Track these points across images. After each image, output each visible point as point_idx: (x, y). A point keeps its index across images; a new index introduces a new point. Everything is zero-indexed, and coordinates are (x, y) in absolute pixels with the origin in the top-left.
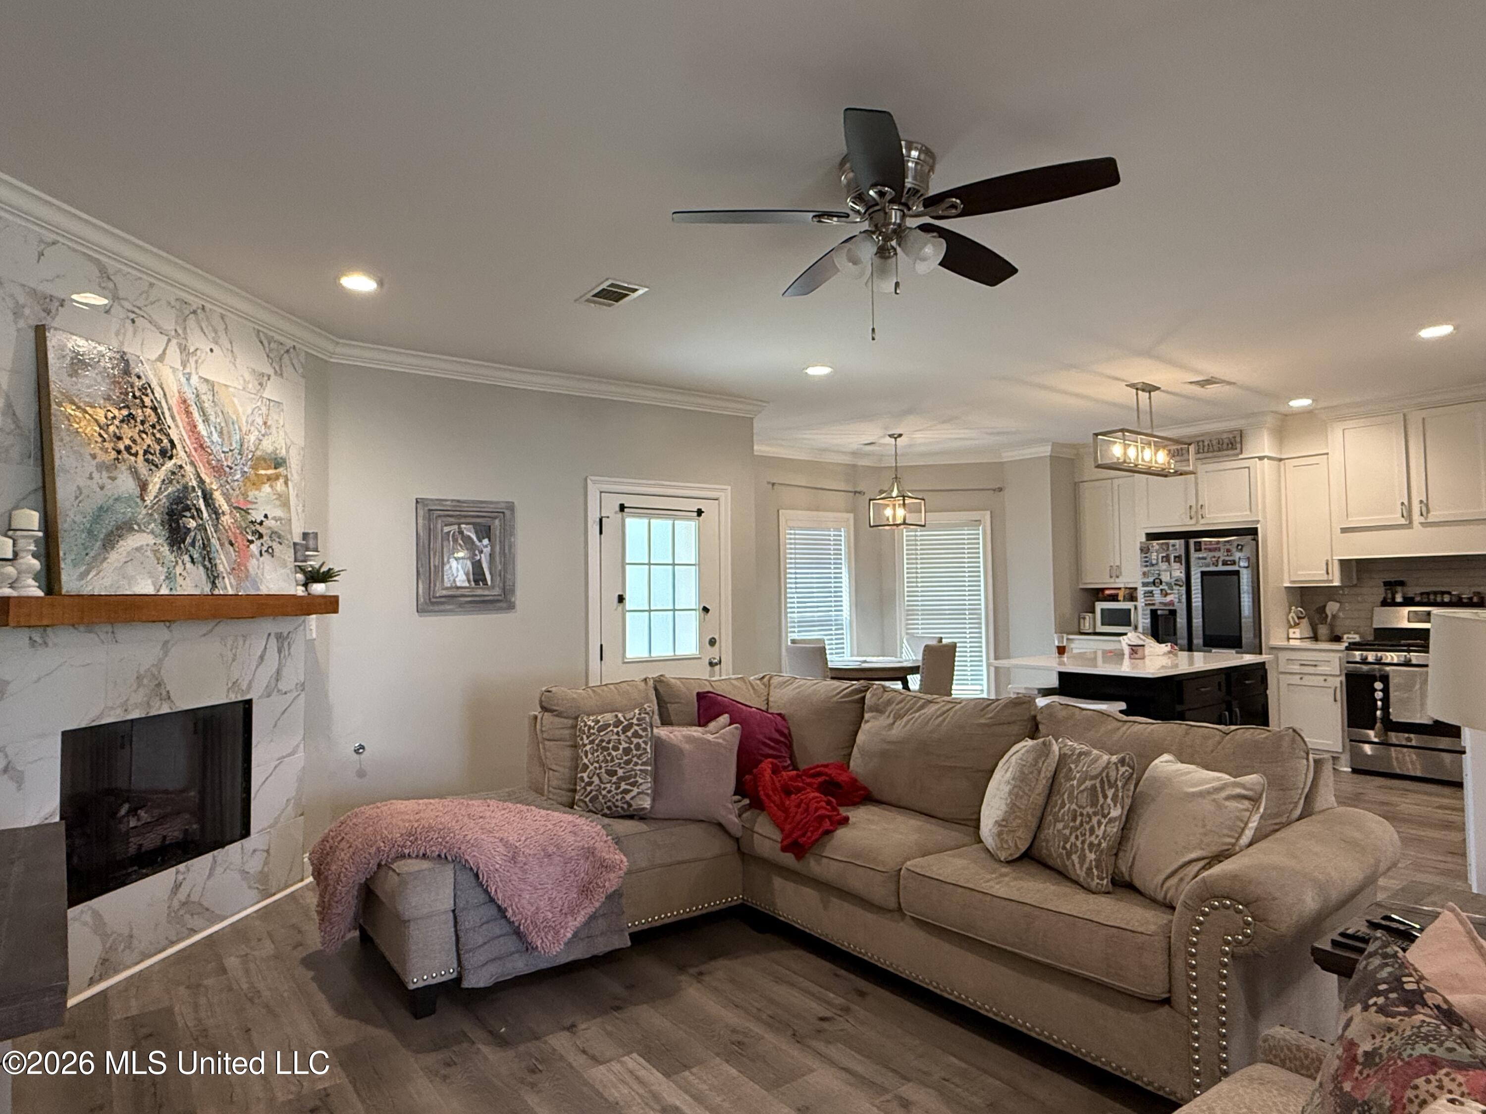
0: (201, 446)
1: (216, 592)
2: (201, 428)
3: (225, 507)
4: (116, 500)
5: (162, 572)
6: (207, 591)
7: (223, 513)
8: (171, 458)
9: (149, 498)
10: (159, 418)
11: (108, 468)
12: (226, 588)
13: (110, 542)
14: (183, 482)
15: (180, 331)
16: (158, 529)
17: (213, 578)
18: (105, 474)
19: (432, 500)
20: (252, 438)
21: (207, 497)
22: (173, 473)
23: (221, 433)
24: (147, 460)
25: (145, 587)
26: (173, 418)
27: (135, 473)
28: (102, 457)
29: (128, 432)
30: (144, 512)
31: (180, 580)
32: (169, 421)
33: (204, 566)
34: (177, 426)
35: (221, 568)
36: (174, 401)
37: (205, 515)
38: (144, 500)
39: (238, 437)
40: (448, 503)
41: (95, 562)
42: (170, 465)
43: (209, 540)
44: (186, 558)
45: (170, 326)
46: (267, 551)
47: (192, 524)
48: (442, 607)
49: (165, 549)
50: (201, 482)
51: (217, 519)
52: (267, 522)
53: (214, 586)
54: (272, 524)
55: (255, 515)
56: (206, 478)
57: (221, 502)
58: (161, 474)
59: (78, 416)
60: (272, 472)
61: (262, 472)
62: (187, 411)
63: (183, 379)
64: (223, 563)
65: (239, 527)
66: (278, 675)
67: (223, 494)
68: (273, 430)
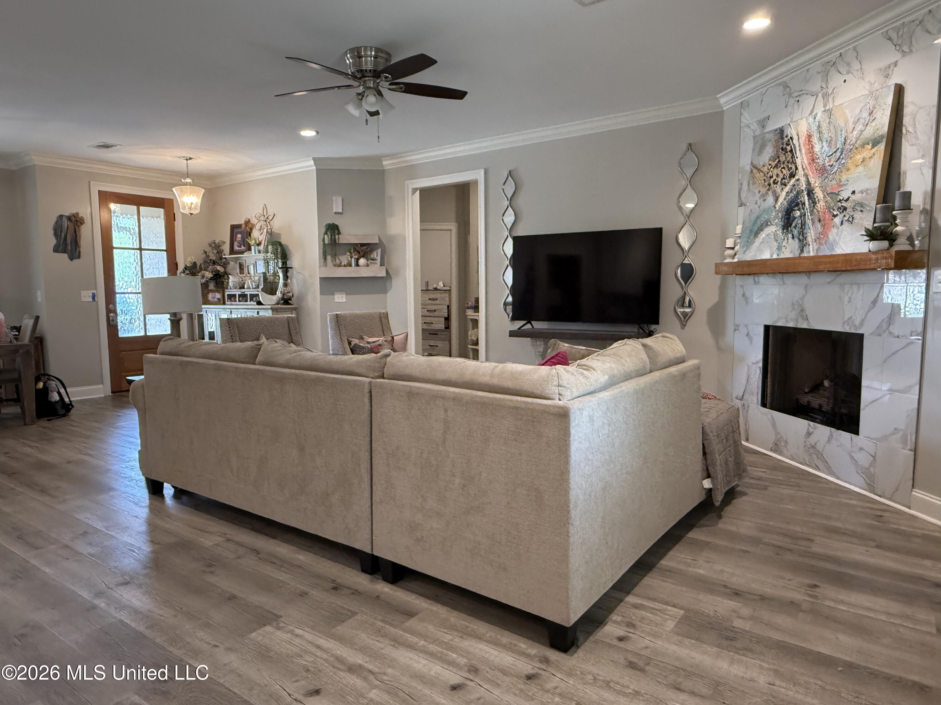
0: (814, 160)
2: (817, 148)
3: (821, 196)
4: (764, 211)
5: (776, 246)
6: (797, 254)
7: (819, 200)
8: (794, 176)
9: (778, 206)
10: (793, 155)
12: (809, 252)
13: (757, 233)
14: (798, 188)
16: (779, 222)
17: (803, 245)
18: (762, 200)
21: (810, 193)
22: (794, 185)
23: (830, 144)
24: (782, 184)
26: (800, 150)
27: (774, 193)
28: (762, 191)
29: (775, 172)
30: (774, 214)
31: (783, 250)
32: (798, 153)
33: (800, 240)
34: (802, 155)
35: (809, 239)
36: (803, 140)
37: (807, 205)
38: (775, 207)
39: (843, 139)
41: (750, 244)
42: (793, 180)
43: (805, 222)
44: (790, 236)
45: (818, 87)
46: (848, 220)
47: (798, 213)
49: (780, 233)
50: (809, 184)
51: (814, 206)
52: (853, 197)
53: (802, 251)
54: (857, 197)
55: (845, 194)
56: (812, 181)
57: (819, 193)
58: (787, 189)
59: (757, 174)
60: (868, 152)
61: (858, 157)
62: (810, 141)
63: (811, 120)
64: (811, 235)
65: (828, 206)
66: (890, 320)
67: (821, 187)
68: (878, 114)
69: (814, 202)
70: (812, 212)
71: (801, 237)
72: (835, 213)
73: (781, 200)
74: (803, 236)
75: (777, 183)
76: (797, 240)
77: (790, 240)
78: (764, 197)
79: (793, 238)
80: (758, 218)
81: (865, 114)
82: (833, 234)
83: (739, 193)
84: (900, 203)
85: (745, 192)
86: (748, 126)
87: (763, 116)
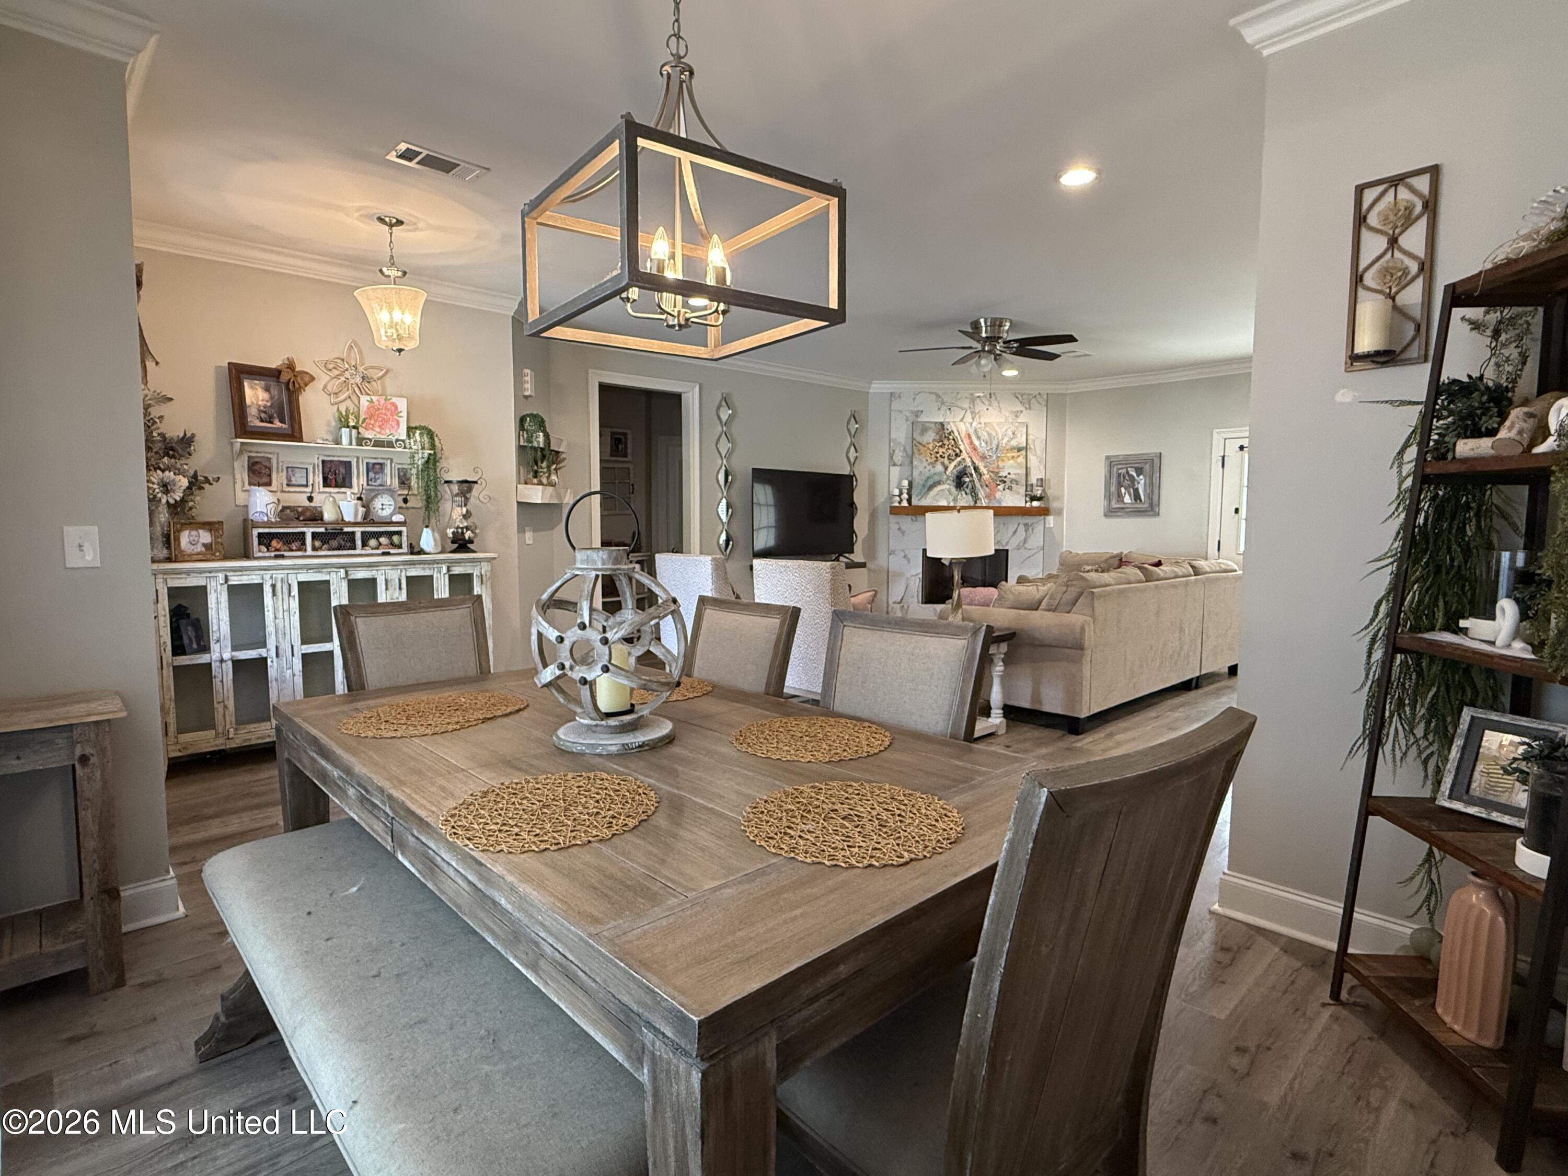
0: (975, 449)
1: (977, 505)
2: (976, 443)
3: (985, 472)
4: (935, 474)
5: (951, 498)
6: (972, 504)
7: (984, 474)
8: (960, 456)
9: (948, 473)
10: (956, 442)
12: (982, 503)
13: (931, 488)
14: (965, 464)
15: (971, 406)
16: (951, 483)
17: (976, 499)
18: (931, 466)
19: (1112, 456)
20: (1004, 441)
21: (976, 469)
22: (960, 462)
23: (986, 443)
24: (949, 459)
25: (944, 503)
26: (962, 441)
27: (943, 464)
28: (930, 460)
29: (941, 450)
30: (946, 477)
31: (959, 499)
32: (960, 442)
33: (972, 496)
34: (964, 444)
35: (980, 496)
36: (963, 435)
37: (974, 475)
38: (946, 473)
39: (996, 442)
40: (1121, 457)
41: (923, 495)
42: (959, 459)
43: (975, 485)
44: (963, 492)
45: (966, 406)
46: (1008, 488)
47: (967, 480)
48: (1116, 514)
49: (953, 489)
50: (973, 463)
51: (981, 477)
52: (1009, 476)
53: (976, 502)
54: (1012, 476)
55: (1003, 474)
56: (976, 462)
57: (983, 470)
58: (955, 463)
59: (921, 448)
60: (1015, 454)
61: (1009, 455)
62: (969, 437)
63: (968, 425)
64: (981, 494)
65: (992, 479)
66: (1025, 541)
67: (985, 467)
68: (1019, 435)
69: (980, 475)
70: (979, 480)
72: (998, 483)
73: (950, 469)
74: (974, 493)
75: (944, 458)
76: (970, 497)
77: (964, 494)
78: (933, 464)
79: (966, 493)
80: (928, 478)
81: (1010, 433)
82: (998, 495)
83: (891, 457)
84: (1039, 483)
85: (899, 457)
86: (901, 411)
87: (916, 409)
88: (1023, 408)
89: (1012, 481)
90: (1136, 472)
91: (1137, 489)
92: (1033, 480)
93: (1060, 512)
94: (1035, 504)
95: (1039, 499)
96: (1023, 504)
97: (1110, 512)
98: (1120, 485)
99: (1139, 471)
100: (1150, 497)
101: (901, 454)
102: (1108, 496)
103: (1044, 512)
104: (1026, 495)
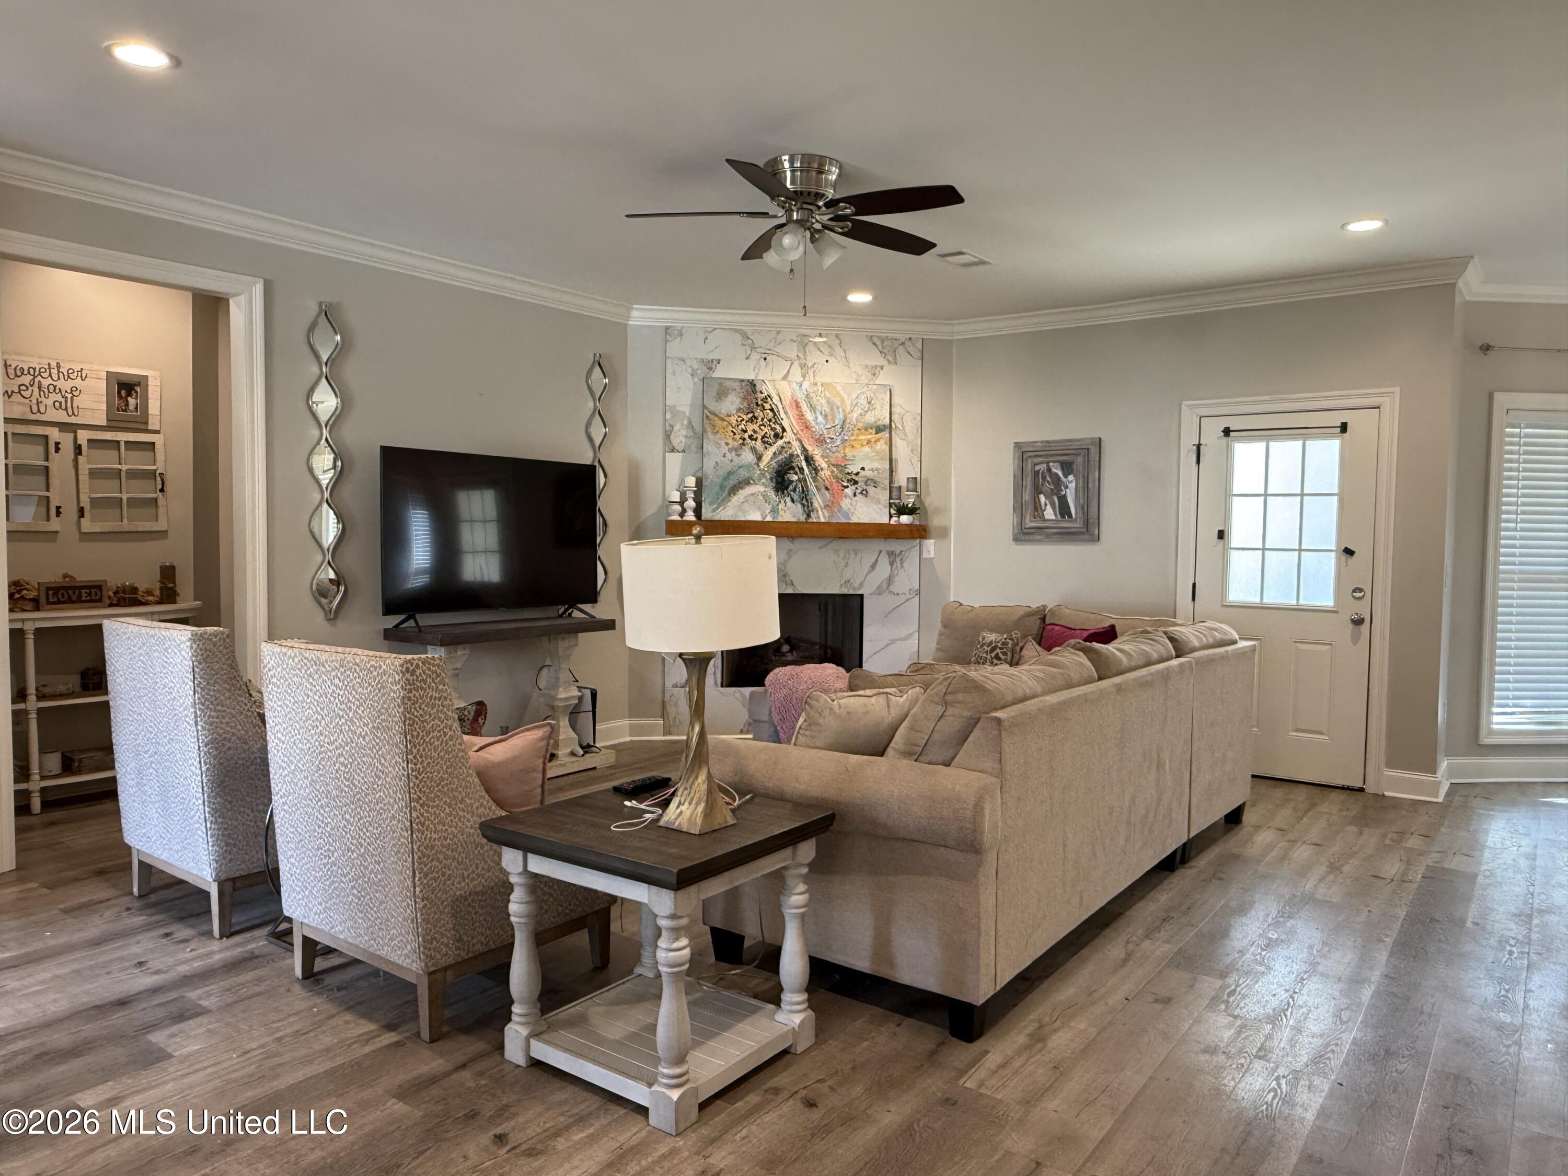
0: (807, 427)
1: (811, 520)
2: (809, 416)
3: (824, 465)
4: (740, 467)
5: (768, 508)
6: (803, 519)
7: (822, 469)
8: (782, 438)
9: (762, 465)
10: (775, 415)
11: (736, 450)
12: (819, 517)
13: (734, 490)
14: (790, 451)
15: (801, 355)
16: (768, 482)
17: (809, 510)
18: (733, 454)
19: (1025, 443)
20: (855, 415)
21: (809, 460)
22: (783, 447)
23: (826, 416)
24: (764, 442)
25: (756, 516)
26: (786, 413)
27: (753, 450)
28: (732, 444)
29: (751, 427)
30: (758, 472)
31: (781, 513)
32: (783, 415)
33: (803, 505)
34: (789, 418)
35: (816, 505)
36: (787, 402)
37: (806, 471)
38: (759, 466)
39: (842, 417)
40: (1039, 444)
41: (721, 502)
42: (780, 442)
43: (807, 487)
44: (788, 499)
45: (792, 354)
46: (861, 493)
47: (795, 478)
48: (1031, 537)
49: (772, 494)
50: (804, 450)
51: (816, 473)
52: (862, 473)
53: (809, 516)
54: (867, 473)
55: (853, 468)
56: (810, 448)
57: (820, 462)
58: (773, 449)
59: (719, 423)
60: (872, 437)
61: (863, 437)
62: (798, 406)
63: (796, 387)
64: (818, 501)
65: (836, 477)
66: (890, 581)
67: (823, 457)
68: (878, 406)
69: (816, 470)
70: (814, 479)
71: (804, 502)
72: (845, 484)
73: (766, 459)
74: (807, 500)
75: (756, 439)
76: (799, 506)
77: (789, 503)
79: (793, 501)
80: (730, 474)
81: (863, 402)
82: (845, 503)
83: (667, 436)
84: (911, 486)
85: (680, 437)
86: (683, 360)
87: (710, 357)
88: (884, 363)
89: (868, 481)
90: (1063, 469)
91: (1065, 496)
92: (901, 479)
93: (944, 533)
94: (905, 519)
95: (911, 511)
96: (885, 520)
97: (1023, 535)
98: (1037, 490)
99: (1067, 468)
100: (1085, 509)
101: (684, 432)
102: (1019, 508)
103: (920, 532)
104: (891, 505)
